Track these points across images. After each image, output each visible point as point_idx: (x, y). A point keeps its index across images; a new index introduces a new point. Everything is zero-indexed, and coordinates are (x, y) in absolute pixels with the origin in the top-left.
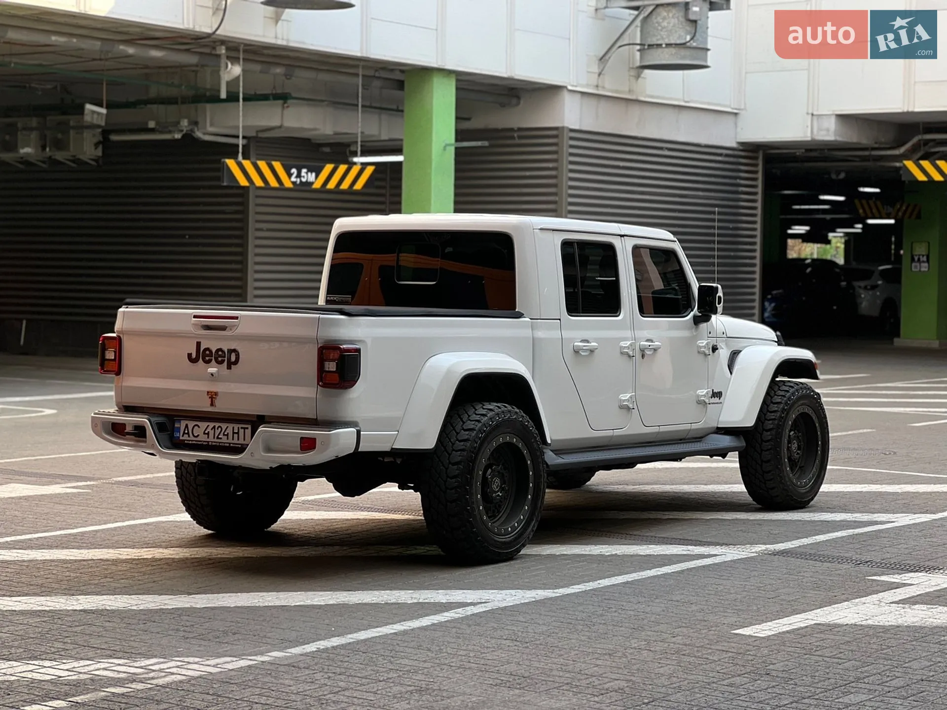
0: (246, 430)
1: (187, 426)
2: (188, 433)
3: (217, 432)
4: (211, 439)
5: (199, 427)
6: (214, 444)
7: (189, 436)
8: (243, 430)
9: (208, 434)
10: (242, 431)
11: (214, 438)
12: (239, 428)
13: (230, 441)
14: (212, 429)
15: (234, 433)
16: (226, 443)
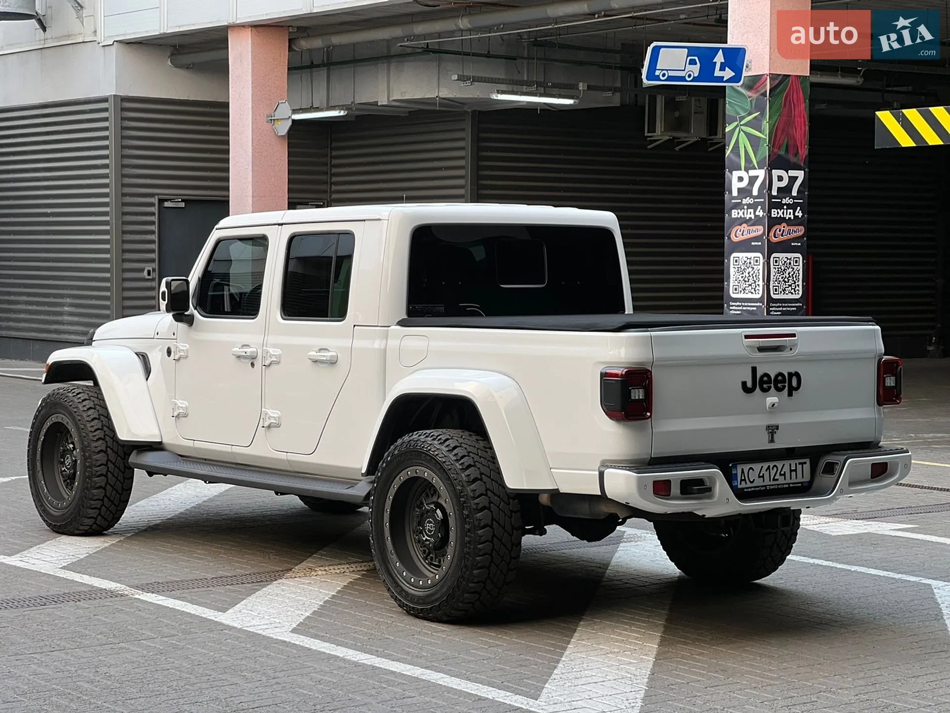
0: (804, 465)
1: (742, 471)
2: (745, 480)
3: (773, 472)
4: (767, 482)
5: (753, 470)
6: (771, 487)
7: (746, 483)
8: (801, 465)
9: (763, 477)
10: (799, 467)
11: (770, 481)
12: (796, 464)
13: (789, 480)
14: (766, 470)
15: (791, 471)
16: (785, 484)
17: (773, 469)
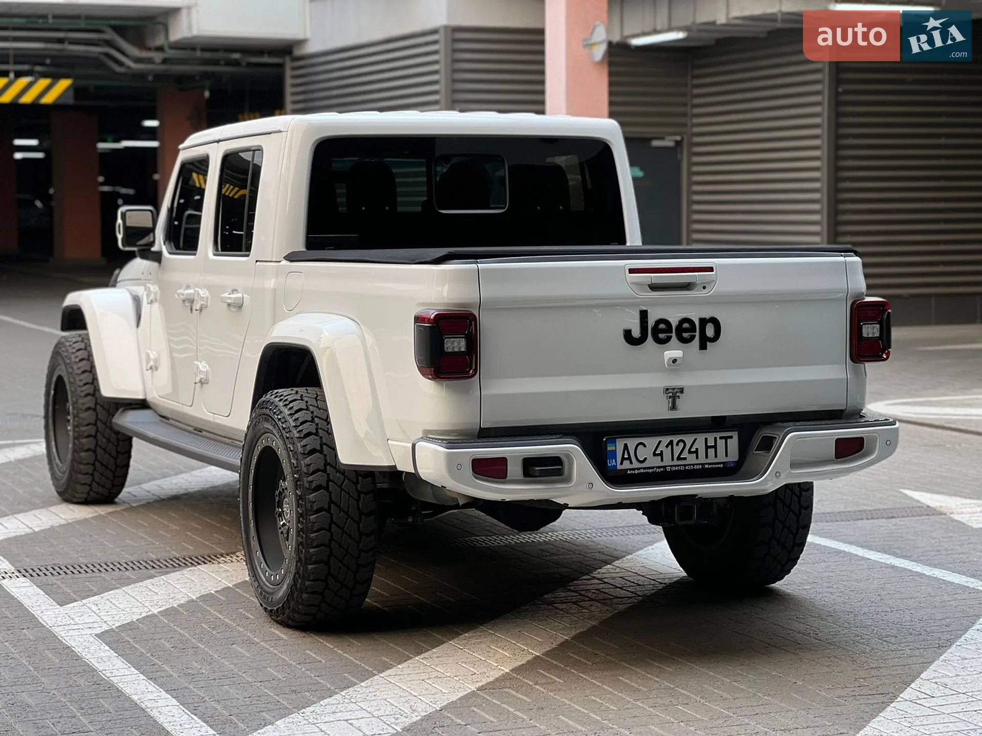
0: (728, 440)
1: (626, 447)
2: (629, 458)
3: (677, 450)
4: (667, 461)
5: (645, 446)
6: (674, 469)
7: (631, 463)
8: (724, 440)
9: (661, 454)
10: (720, 444)
11: (673, 459)
12: (716, 439)
13: (702, 459)
14: (667, 446)
15: (707, 447)
16: (697, 464)
17: (677, 444)
